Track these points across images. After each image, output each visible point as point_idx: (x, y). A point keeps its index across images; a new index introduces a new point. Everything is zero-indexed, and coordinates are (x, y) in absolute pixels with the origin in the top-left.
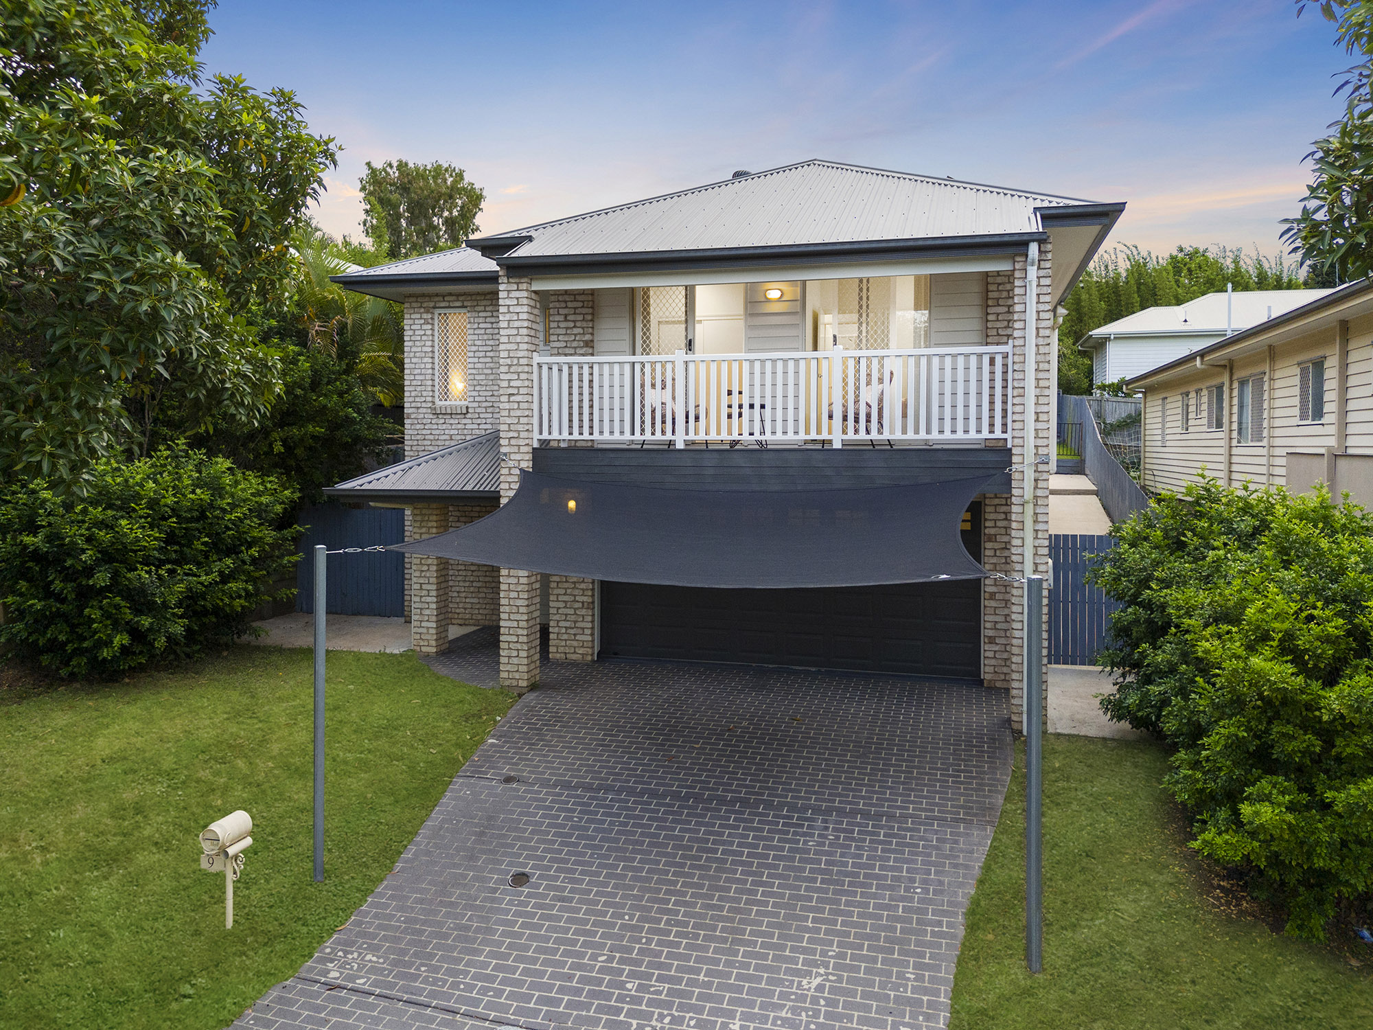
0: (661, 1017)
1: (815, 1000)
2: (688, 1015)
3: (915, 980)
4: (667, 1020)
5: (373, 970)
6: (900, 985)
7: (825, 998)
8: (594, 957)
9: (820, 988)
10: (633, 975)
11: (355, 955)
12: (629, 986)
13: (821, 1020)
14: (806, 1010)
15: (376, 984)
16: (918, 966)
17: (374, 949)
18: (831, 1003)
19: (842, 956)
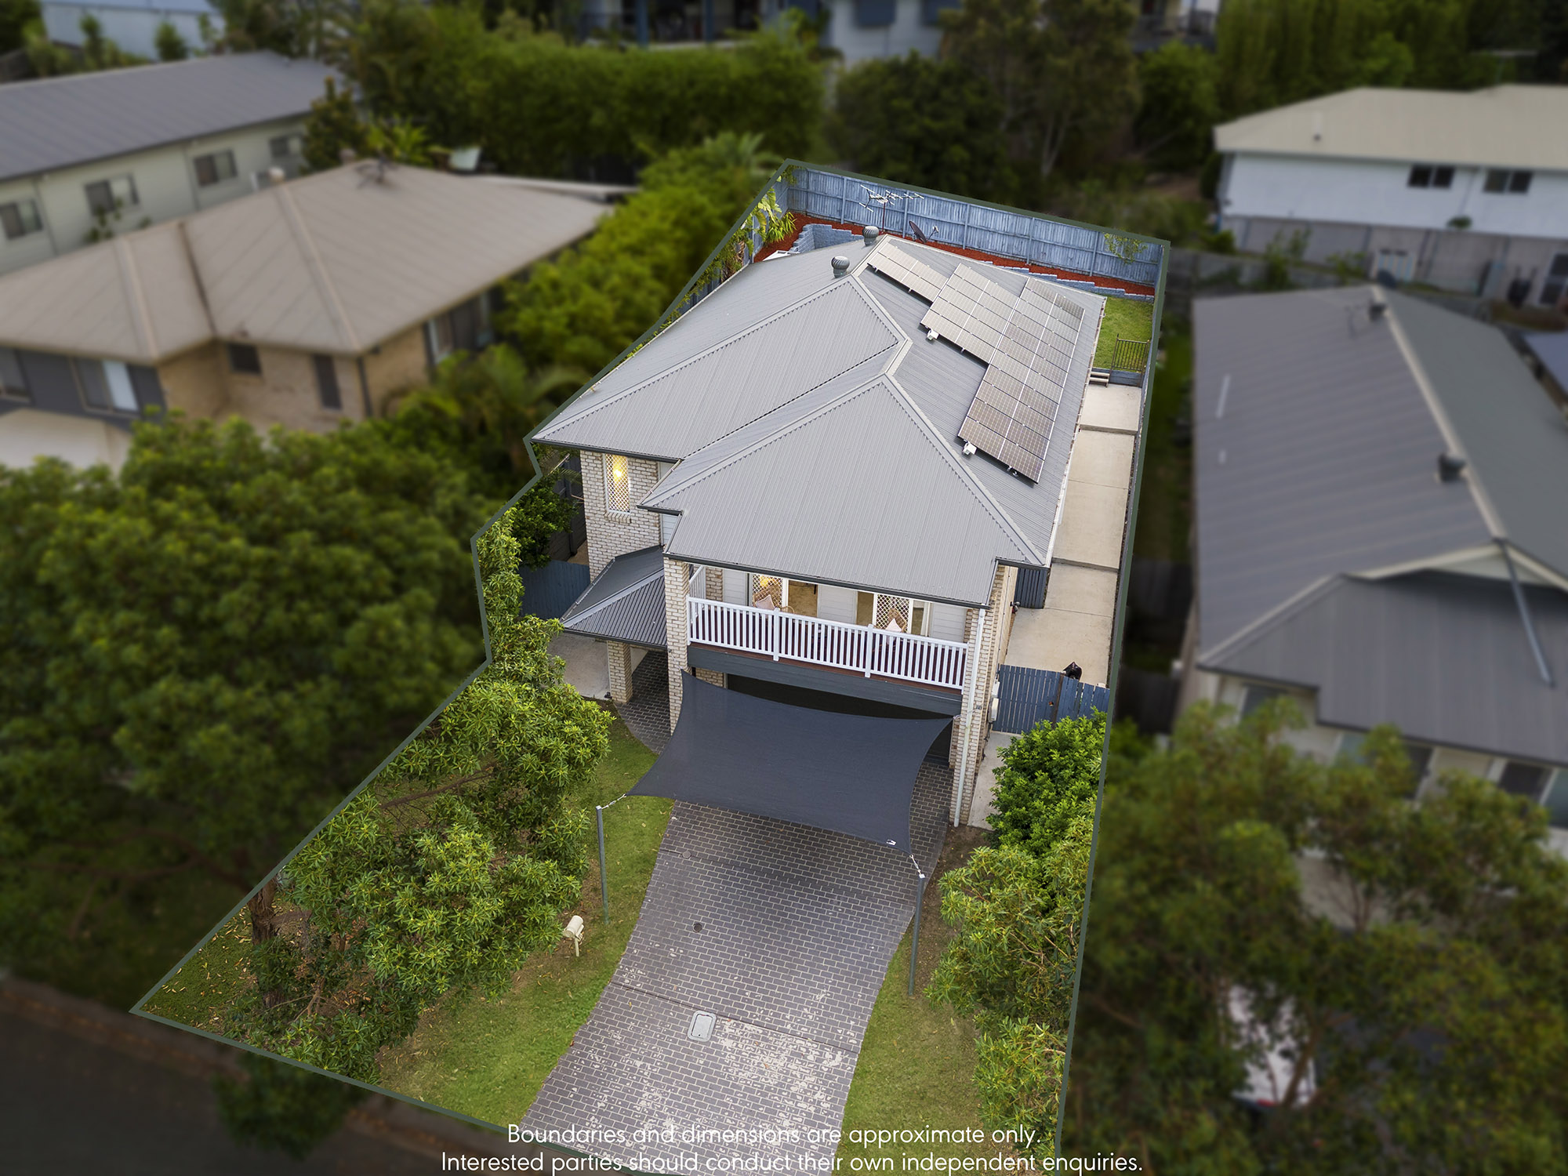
0: (760, 1010)
1: (820, 1006)
2: (770, 1010)
3: (861, 998)
4: (762, 1012)
5: (643, 979)
6: (855, 1000)
7: (824, 1005)
8: (732, 977)
9: (823, 1000)
10: (749, 988)
11: (633, 970)
12: (747, 994)
13: (821, 1016)
14: (816, 1010)
15: (645, 987)
16: (865, 991)
17: (640, 967)
18: (826, 1008)
19: (834, 983)
